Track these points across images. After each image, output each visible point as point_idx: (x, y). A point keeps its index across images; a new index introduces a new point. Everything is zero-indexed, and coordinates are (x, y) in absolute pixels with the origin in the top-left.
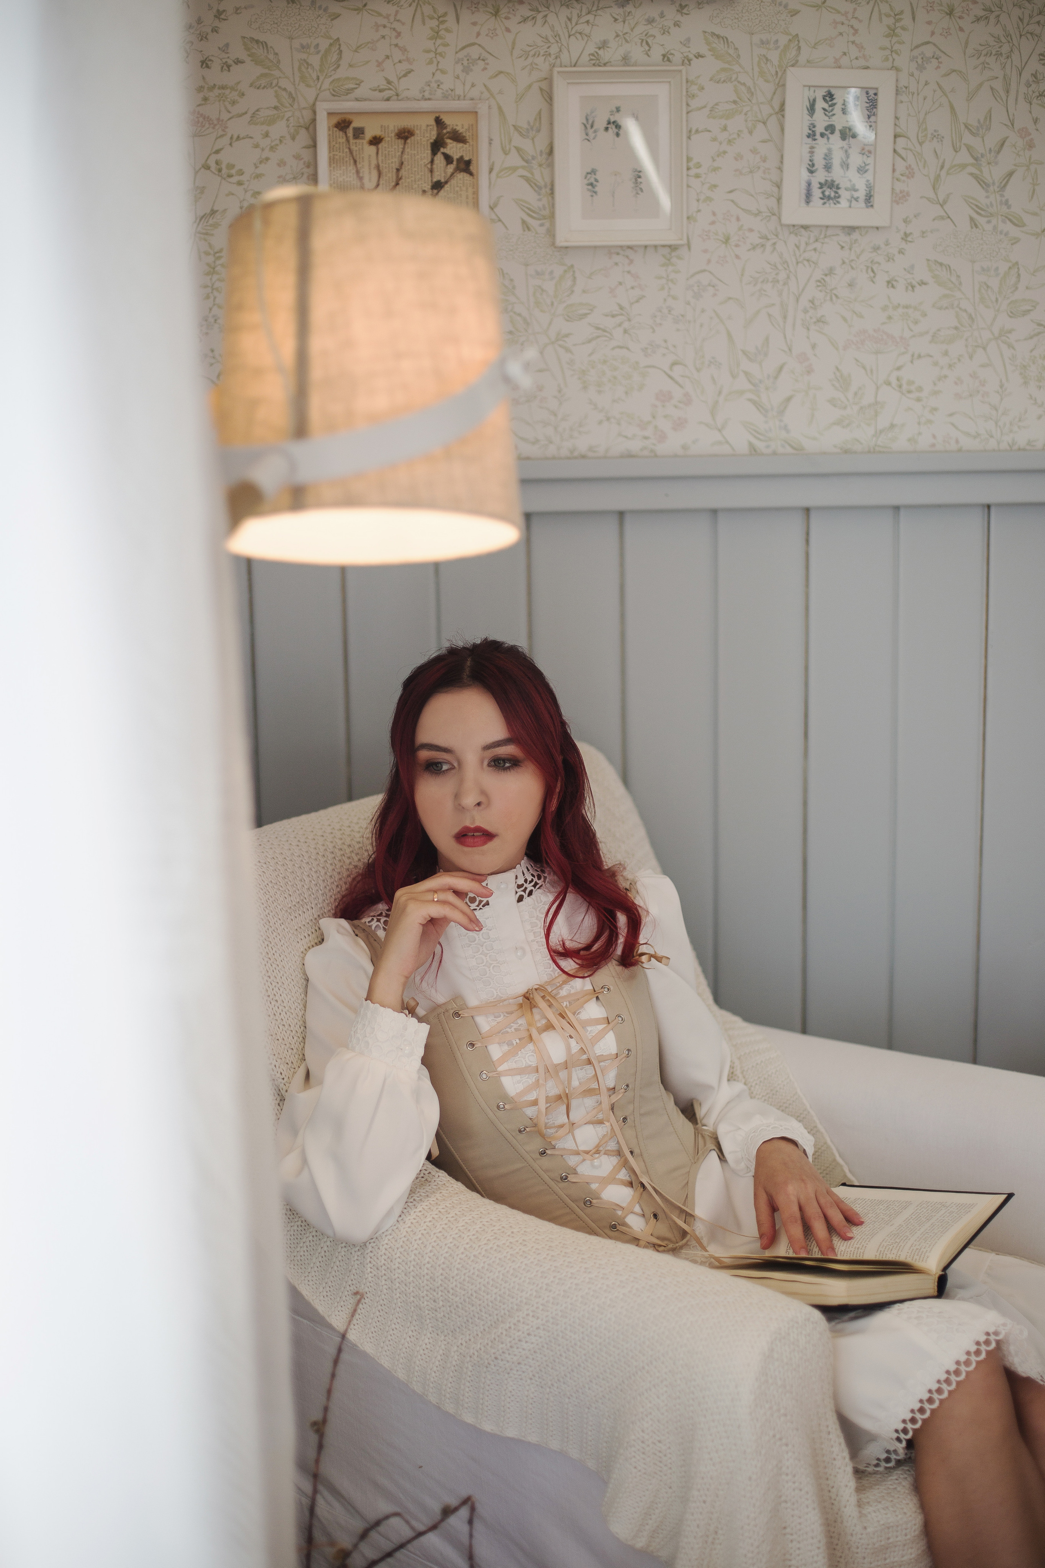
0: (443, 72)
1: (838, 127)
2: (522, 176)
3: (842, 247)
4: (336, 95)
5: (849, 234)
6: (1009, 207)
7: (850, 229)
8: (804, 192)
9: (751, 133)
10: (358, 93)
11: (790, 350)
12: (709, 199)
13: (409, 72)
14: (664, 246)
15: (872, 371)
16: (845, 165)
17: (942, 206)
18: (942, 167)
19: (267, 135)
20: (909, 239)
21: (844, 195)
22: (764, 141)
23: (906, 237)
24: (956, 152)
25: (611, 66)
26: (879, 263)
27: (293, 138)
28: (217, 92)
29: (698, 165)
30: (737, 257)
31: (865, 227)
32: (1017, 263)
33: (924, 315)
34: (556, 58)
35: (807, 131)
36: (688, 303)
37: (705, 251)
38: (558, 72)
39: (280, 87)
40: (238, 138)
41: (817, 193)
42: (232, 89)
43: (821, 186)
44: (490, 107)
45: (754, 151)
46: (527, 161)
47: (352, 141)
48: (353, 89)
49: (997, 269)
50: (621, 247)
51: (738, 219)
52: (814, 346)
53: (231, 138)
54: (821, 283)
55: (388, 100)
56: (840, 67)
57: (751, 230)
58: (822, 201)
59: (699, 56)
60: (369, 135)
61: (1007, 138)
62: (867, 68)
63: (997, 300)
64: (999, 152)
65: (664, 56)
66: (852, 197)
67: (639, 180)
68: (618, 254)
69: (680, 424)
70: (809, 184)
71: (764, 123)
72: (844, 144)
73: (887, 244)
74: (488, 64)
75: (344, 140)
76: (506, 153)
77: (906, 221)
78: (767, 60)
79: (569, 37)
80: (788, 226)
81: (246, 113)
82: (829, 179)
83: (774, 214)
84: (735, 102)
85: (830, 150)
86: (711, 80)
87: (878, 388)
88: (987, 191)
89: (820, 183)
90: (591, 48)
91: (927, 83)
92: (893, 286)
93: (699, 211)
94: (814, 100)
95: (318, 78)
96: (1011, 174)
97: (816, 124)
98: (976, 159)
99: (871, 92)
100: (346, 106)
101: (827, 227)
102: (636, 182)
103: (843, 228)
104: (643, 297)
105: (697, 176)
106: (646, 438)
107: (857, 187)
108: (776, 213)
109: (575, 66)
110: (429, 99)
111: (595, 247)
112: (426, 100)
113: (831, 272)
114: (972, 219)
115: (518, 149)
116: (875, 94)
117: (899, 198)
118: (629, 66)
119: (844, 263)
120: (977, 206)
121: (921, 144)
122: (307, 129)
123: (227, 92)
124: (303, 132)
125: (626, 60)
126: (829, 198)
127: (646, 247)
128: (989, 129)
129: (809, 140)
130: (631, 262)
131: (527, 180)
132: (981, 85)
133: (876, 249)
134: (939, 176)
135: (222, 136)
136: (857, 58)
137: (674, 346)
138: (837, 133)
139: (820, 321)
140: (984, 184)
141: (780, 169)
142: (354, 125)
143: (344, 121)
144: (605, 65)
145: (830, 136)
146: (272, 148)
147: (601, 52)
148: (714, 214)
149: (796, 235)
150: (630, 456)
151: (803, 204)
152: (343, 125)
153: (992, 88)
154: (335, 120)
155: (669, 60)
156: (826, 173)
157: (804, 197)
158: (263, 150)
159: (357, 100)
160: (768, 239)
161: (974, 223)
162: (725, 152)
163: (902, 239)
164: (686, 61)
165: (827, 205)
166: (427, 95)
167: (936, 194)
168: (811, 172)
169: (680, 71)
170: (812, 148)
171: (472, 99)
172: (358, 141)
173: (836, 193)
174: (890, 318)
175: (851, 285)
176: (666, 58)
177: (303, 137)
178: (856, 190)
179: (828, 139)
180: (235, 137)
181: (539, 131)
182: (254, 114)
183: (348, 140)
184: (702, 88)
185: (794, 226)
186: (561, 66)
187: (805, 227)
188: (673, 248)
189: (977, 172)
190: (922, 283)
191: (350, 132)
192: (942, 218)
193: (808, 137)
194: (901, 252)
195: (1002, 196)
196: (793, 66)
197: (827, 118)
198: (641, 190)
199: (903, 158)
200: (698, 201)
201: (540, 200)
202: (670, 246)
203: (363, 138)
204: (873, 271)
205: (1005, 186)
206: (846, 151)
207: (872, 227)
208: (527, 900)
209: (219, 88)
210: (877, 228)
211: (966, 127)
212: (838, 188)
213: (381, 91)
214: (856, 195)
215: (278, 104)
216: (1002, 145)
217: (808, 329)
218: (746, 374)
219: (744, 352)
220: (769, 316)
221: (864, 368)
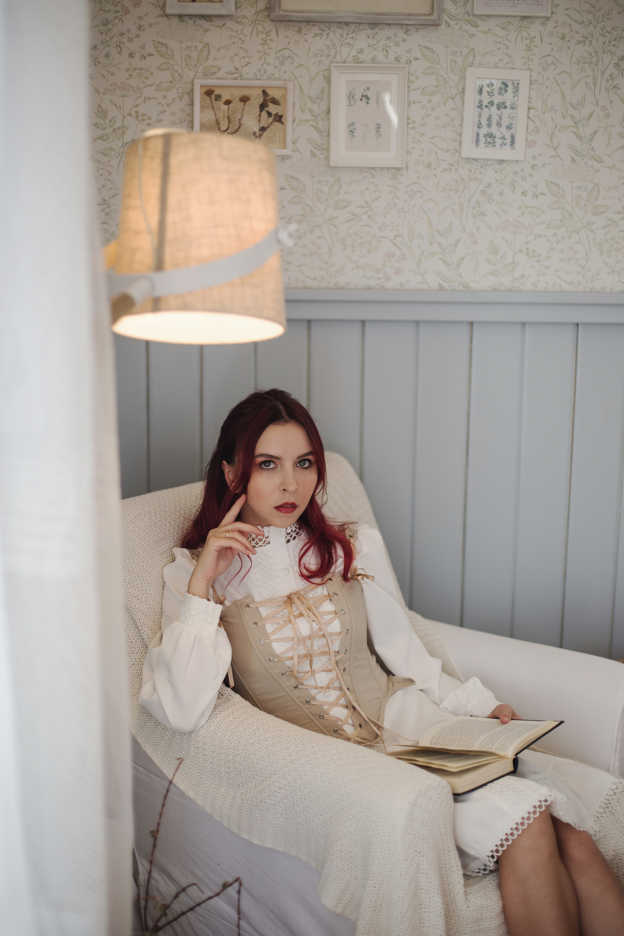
0: (268, 64)
1: (496, 102)
2: (312, 125)
3: (496, 172)
4: (205, 75)
5: (501, 164)
6: (594, 151)
7: (501, 162)
8: (475, 139)
9: (445, 104)
10: (218, 75)
11: (464, 230)
12: (419, 142)
13: (248, 64)
14: (393, 168)
15: (511, 243)
16: (499, 125)
17: (555, 149)
18: (556, 127)
19: (165, 97)
20: (535, 168)
21: (498, 141)
22: (452, 109)
23: (533, 167)
24: (564, 118)
25: (365, 63)
26: (517, 182)
27: (180, 100)
28: (137, 71)
29: (414, 122)
30: (435, 175)
31: (510, 161)
32: (598, 184)
33: (543, 212)
34: (333, 58)
35: (477, 104)
36: (406, 201)
37: (417, 172)
38: (334, 66)
39: (174, 70)
40: (149, 98)
41: (482, 140)
42: (146, 70)
43: (485, 136)
44: (294, 85)
45: (447, 115)
46: (315, 117)
47: (214, 102)
48: (216, 72)
49: (586, 187)
50: (368, 168)
51: (436, 154)
52: (478, 229)
53: (145, 98)
54: (483, 192)
55: (236, 79)
56: (498, 68)
57: (444, 160)
58: (485, 145)
59: (416, 59)
60: (224, 99)
61: (594, 111)
62: (513, 69)
63: (586, 205)
64: (589, 119)
65: (396, 58)
66: (503, 143)
67: (379, 129)
68: (366, 172)
69: (399, 271)
70: (478, 135)
71: (453, 99)
72: (499, 112)
73: (522, 170)
74: (294, 60)
75: (209, 102)
76: (303, 111)
77: (534, 158)
78: (456, 62)
79: (342, 45)
80: (465, 158)
81: (153, 84)
82: (490, 132)
83: (457, 151)
84: (436, 86)
85: (490, 115)
86: (423, 73)
87: (515, 254)
88: (582, 142)
89: (484, 135)
90: (354, 53)
91: (548, 79)
92: (525, 195)
93: (414, 148)
94: (482, 87)
95: (196, 66)
96: (596, 132)
97: (483, 100)
98: (576, 123)
99: (516, 83)
100: (211, 82)
101: (488, 160)
102: (377, 131)
103: (497, 161)
104: (379, 197)
105: (413, 128)
106: (379, 278)
107: (506, 137)
108: (458, 151)
109: (344, 63)
110: (260, 79)
111: (353, 168)
112: (257, 80)
113: (489, 186)
114: (572, 158)
115: (310, 110)
116: (518, 84)
117: (530, 144)
118: (375, 64)
119: (497, 181)
120: (576, 150)
121: (544, 113)
122: (189, 94)
123: (143, 72)
124: (186, 96)
125: (374, 60)
126: (489, 143)
127: (382, 168)
128: (583, 106)
129: (479, 110)
130: (373, 176)
131: (315, 127)
132: (580, 80)
133: (516, 173)
134: (554, 132)
135: (139, 97)
136: (508, 63)
137: (397, 226)
138: (495, 106)
139: (482, 214)
140: (579, 137)
141: (461, 125)
142: (215, 93)
143: (210, 91)
144: (362, 62)
145: (491, 107)
146: (168, 105)
147: (359, 55)
148: (422, 150)
149: (470, 164)
150: (369, 288)
151: (474, 145)
152: (209, 93)
153: (586, 83)
154: (204, 90)
155: (399, 61)
156: (488, 129)
157: (474, 142)
158: (163, 106)
159: (218, 79)
160: (453, 166)
161: (573, 160)
162: (430, 115)
163: (532, 168)
164: (409, 62)
165: (488, 147)
166: (258, 77)
167: (552, 142)
168: (479, 128)
169: (405, 67)
170: (480, 114)
171: (284, 80)
172: (217, 102)
173: (493, 140)
174: (523, 213)
175: (501, 194)
176: (397, 60)
177: (186, 99)
178: (505, 139)
179: (490, 109)
180: (147, 98)
181: (322, 99)
182: (158, 85)
183: (212, 102)
184: (417, 78)
185: (468, 159)
186: (336, 63)
187: (475, 160)
188: (398, 169)
189: (576, 130)
190: (542, 194)
191: (213, 97)
192: (555, 156)
193: (478, 107)
194: (531, 175)
195: (590, 145)
196: (470, 66)
197: (489, 97)
198: (380, 135)
199: (533, 122)
200: (413, 142)
201: (321, 139)
202: (396, 168)
203: (220, 101)
204: (514, 186)
205: (592, 139)
206: (500, 116)
207: (514, 161)
208: (292, 542)
209: (139, 70)
210: (517, 161)
211: (570, 104)
212: (495, 137)
213: (232, 74)
214: (505, 141)
215: (172, 80)
216: (591, 115)
217: (475, 218)
218: (438, 243)
219: (438, 231)
220: (453, 210)
221: (507, 242)
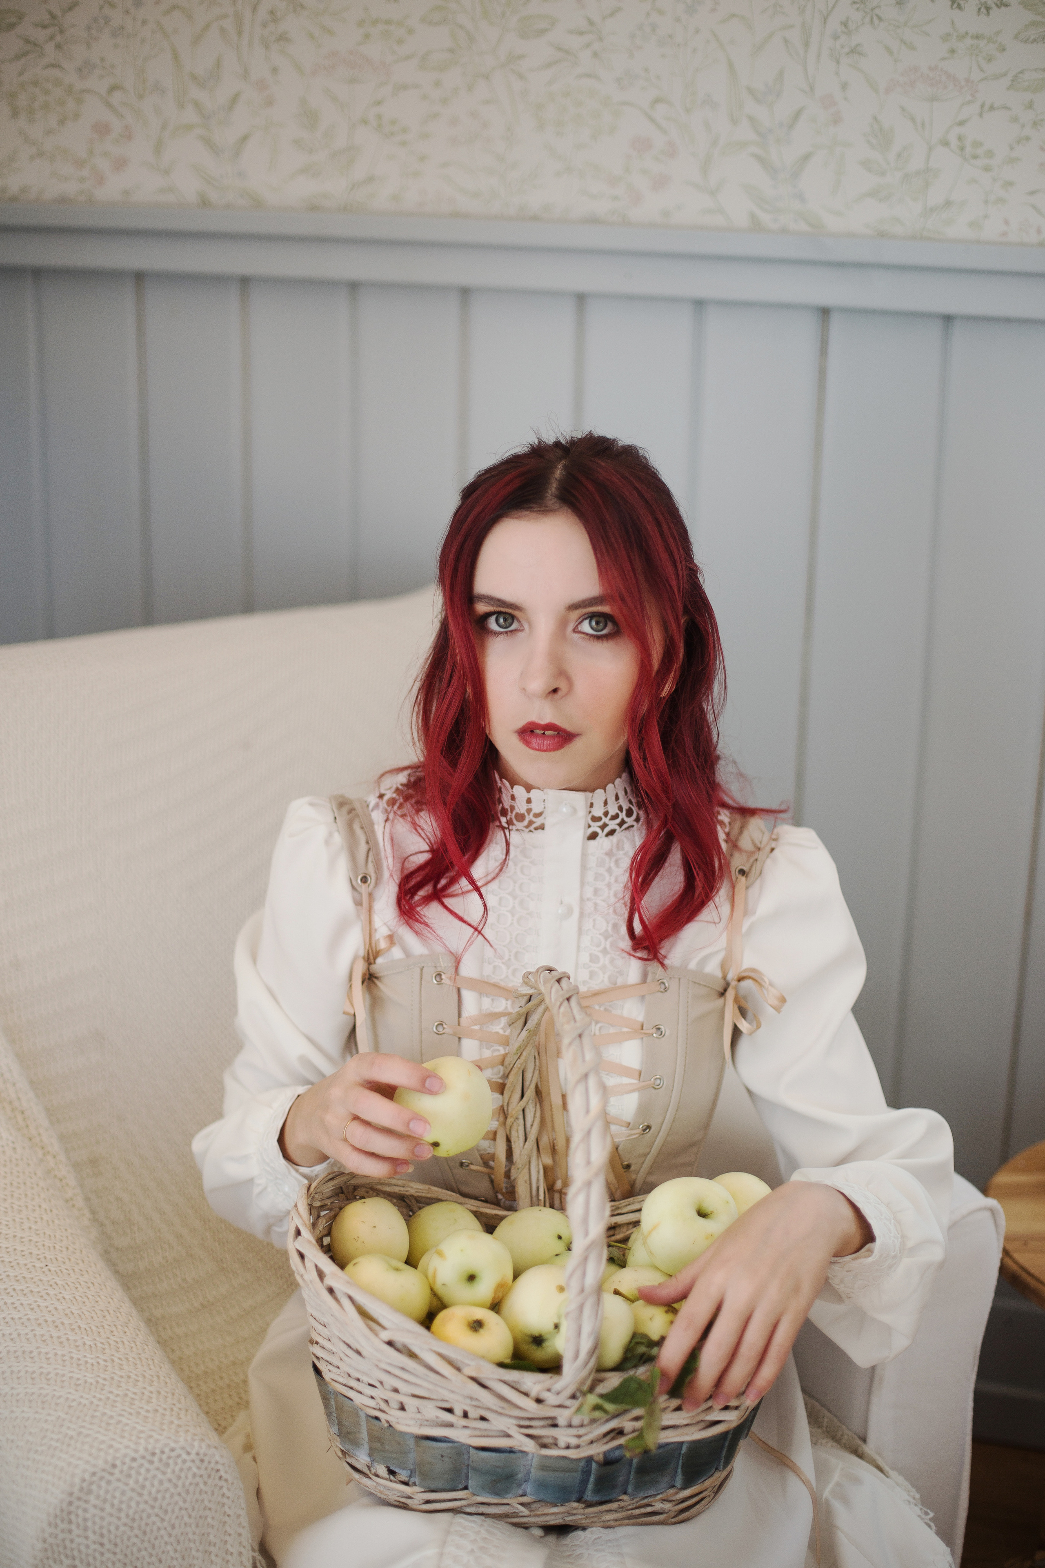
11: (812, 89)
15: (923, 124)
33: (1003, 50)
36: (678, 20)
52: (844, 86)
69: (660, 182)
87: (930, 149)
104: (617, 10)
137: (661, 79)
139: (855, 51)
208: (602, 840)
217: (838, 62)
218: (752, 119)
219: (750, 90)
220: (786, 41)
221: (913, 119)
